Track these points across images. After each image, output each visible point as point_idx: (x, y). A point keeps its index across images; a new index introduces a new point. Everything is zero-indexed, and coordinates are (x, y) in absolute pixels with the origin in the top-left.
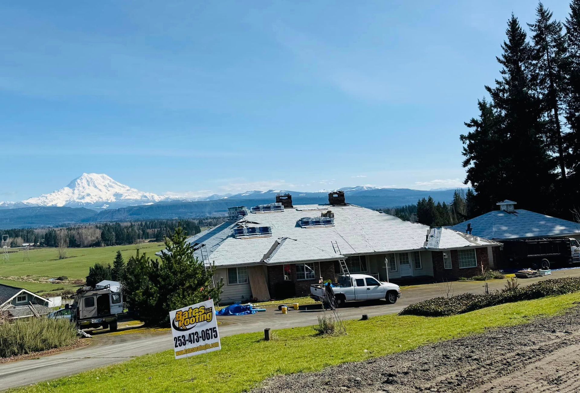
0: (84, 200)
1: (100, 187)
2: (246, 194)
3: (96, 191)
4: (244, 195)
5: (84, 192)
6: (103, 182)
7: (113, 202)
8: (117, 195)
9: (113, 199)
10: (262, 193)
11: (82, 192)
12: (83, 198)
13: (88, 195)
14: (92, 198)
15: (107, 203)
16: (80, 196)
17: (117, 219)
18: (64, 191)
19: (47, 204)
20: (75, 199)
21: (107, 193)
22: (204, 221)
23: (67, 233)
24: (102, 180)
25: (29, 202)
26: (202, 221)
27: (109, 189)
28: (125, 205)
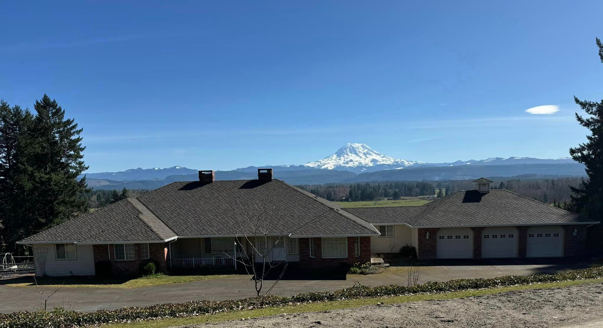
0: (348, 165)
1: (361, 155)
2: (488, 160)
3: (358, 159)
4: (486, 161)
5: (347, 158)
6: (363, 151)
7: (371, 166)
8: (373, 161)
9: (371, 164)
10: (504, 159)
11: (347, 159)
12: (347, 163)
13: (351, 161)
14: (354, 163)
15: (365, 167)
16: (345, 161)
17: (372, 180)
18: (333, 158)
19: (321, 167)
20: (341, 164)
21: (365, 159)
22: (442, 184)
23: (325, 190)
24: (363, 149)
25: (308, 165)
26: (440, 184)
27: (367, 156)
28: (379, 170)
